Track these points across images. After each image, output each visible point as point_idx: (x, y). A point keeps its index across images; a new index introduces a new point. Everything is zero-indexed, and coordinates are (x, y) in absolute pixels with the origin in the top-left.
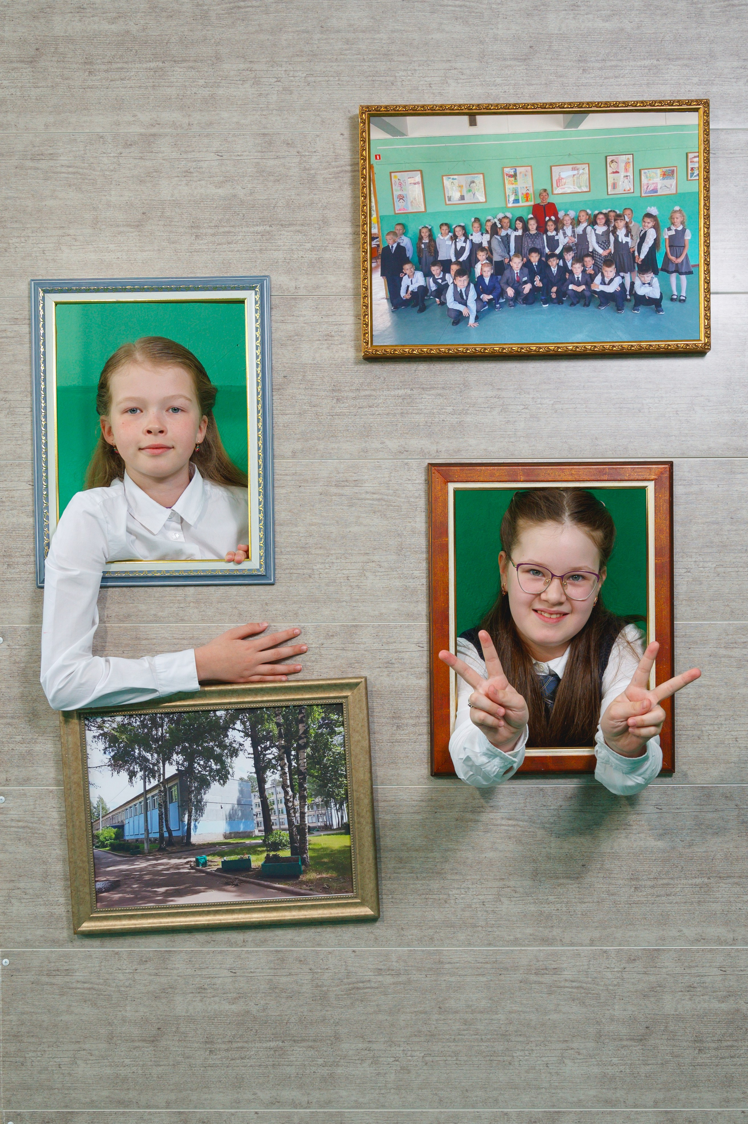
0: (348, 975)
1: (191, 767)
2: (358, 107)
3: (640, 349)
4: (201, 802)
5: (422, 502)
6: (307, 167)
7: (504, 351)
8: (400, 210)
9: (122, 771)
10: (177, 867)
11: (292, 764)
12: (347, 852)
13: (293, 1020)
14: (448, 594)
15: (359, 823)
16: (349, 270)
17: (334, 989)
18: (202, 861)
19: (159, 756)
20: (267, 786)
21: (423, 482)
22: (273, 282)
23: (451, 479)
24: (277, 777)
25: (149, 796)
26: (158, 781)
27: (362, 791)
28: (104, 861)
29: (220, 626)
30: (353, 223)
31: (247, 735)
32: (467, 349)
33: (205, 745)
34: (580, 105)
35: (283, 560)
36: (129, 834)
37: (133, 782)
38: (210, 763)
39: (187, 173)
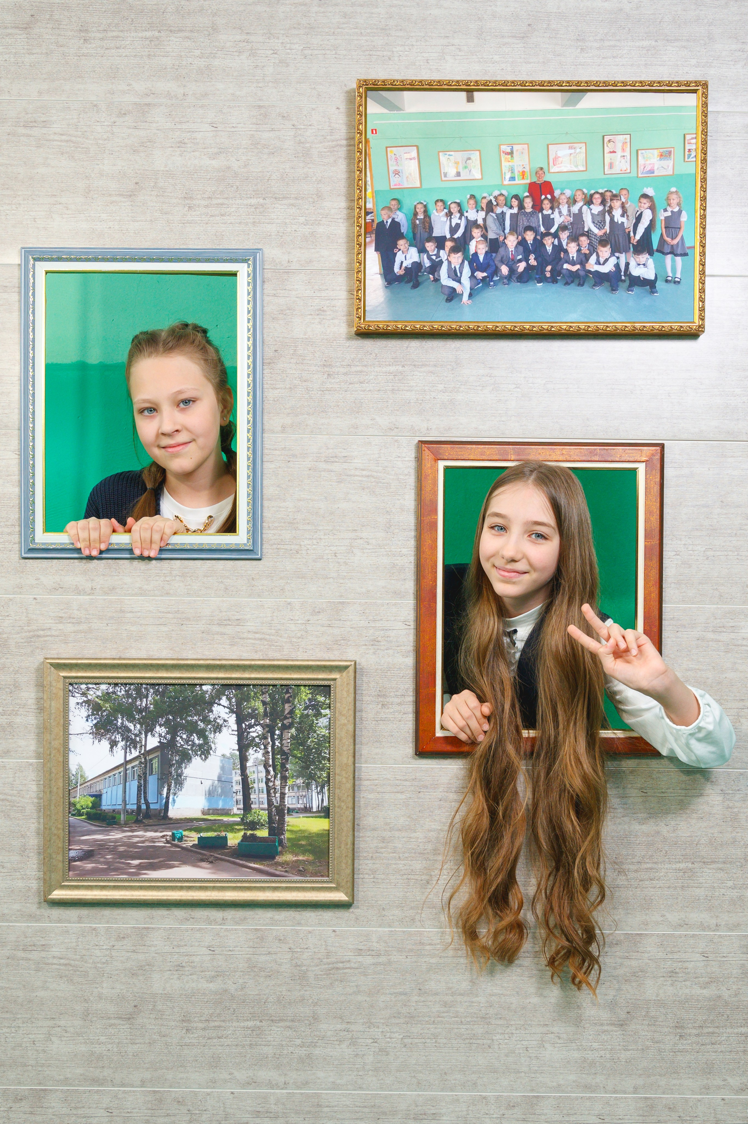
0: (328, 955)
1: (173, 740)
2: (355, 80)
3: (634, 330)
4: (181, 776)
5: (411, 480)
6: (303, 140)
7: (498, 329)
8: (395, 185)
9: (104, 740)
10: (152, 840)
11: (275, 743)
12: (326, 836)
13: (271, 999)
14: (436, 572)
15: (339, 807)
16: (343, 244)
17: (314, 969)
18: (178, 836)
19: (141, 726)
20: (249, 764)
21: (413, 459)
22: (266, 256)
23: (441, 457)
24: (260, 755)
25: (129, 766)
26: (140, 752)
27: (344, 775)
28: (78, 829)
29: (206, 601)
30: (347, 198)
31: (232, 711)
32: (461, 327)
33: (189, 718)
34: (578, 83)
35: (270, 535)
36: (106, 804)
37: (114, 751)
38: (193, 737)
39: (181, 143)
